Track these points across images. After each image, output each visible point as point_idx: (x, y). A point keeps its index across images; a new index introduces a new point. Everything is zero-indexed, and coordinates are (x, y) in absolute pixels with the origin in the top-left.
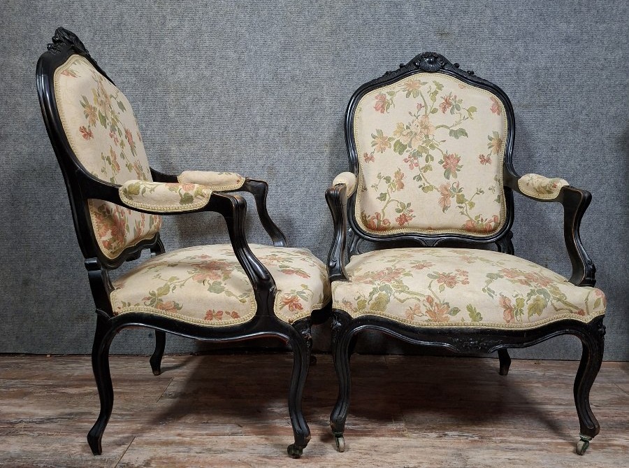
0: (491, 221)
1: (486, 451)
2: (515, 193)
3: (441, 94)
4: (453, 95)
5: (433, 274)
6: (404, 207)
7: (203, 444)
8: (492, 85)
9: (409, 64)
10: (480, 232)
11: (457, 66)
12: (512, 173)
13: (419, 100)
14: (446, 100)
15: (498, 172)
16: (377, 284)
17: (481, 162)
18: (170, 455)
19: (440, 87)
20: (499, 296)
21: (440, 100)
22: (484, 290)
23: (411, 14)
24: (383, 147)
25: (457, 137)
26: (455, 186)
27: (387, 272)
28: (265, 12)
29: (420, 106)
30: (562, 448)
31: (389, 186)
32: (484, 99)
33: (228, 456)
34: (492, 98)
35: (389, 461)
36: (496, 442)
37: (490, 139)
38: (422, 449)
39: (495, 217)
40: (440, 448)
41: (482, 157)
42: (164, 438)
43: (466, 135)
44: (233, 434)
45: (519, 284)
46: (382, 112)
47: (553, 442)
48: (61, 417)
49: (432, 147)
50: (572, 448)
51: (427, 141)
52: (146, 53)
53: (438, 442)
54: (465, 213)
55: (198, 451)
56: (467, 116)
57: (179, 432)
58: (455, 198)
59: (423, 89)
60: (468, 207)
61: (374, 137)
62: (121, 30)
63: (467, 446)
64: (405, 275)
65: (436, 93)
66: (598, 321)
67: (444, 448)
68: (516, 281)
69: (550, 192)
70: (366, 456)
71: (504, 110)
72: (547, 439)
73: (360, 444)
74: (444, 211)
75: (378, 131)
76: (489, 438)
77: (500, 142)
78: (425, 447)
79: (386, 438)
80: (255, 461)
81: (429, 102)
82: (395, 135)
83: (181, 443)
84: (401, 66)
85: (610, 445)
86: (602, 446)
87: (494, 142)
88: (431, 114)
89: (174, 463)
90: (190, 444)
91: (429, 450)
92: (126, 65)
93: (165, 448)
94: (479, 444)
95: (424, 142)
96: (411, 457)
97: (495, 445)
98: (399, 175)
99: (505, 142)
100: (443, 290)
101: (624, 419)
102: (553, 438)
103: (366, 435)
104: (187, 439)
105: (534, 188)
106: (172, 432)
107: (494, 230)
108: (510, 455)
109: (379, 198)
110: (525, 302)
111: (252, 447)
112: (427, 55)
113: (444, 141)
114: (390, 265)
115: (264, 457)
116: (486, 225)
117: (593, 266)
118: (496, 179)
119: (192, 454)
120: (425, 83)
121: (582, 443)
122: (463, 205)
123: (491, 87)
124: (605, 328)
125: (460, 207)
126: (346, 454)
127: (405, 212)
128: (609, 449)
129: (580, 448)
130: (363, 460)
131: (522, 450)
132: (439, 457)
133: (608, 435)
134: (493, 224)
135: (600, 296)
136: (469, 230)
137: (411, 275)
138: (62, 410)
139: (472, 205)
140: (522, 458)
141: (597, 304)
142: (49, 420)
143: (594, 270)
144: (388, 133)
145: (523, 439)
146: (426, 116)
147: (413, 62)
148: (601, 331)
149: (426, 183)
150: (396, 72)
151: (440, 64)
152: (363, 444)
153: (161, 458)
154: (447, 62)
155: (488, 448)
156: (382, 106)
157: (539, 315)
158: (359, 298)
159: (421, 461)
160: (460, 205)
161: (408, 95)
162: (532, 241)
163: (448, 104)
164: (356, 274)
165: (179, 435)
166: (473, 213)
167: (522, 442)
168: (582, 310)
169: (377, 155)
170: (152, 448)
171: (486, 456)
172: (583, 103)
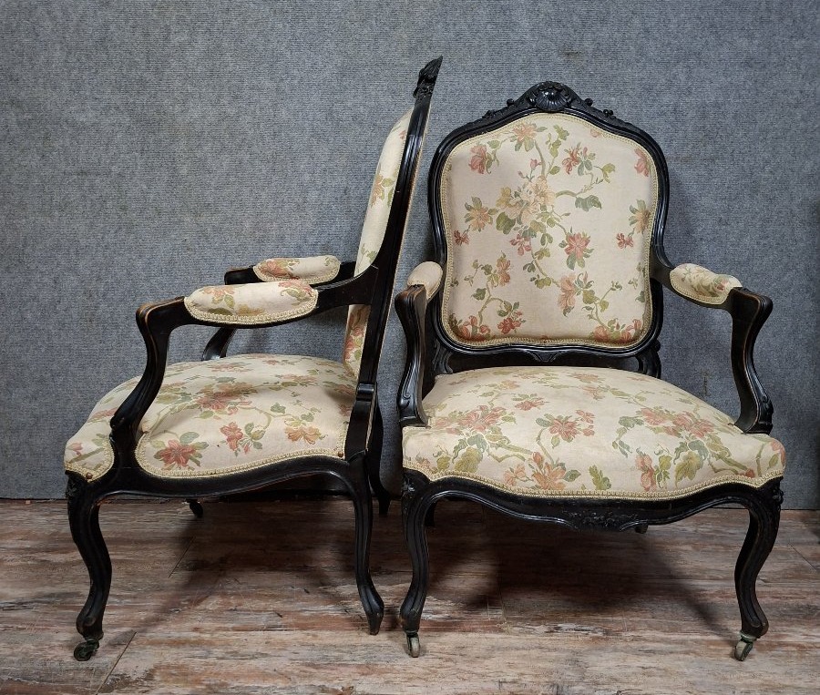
0: (629, 329)
1: (612, 655)
2: (665, 289)
3: (565, 145)
4: (582, 146)
5: (545, 418)
6: (509, 308)
7: (227, 644)
8: (638, 132)
9: (521, 99)
10: (615, 342)
11: (589, 102)
12: (662, 261)
13: (534, 154)
14: (572, 155)
15: (643, 258)
16: (467, 432)
17: (619, 244)
18: (181, 662)
19: (563, 134)
20: (635, 453)
21: (563, 155)
22: (614, 444)
23: (525, 23)
24: (481, 222)
25: (586, 208)
26: (581, 279)
27: (480, 413)
28: (314, 20)
29: (535, 163)
30: (715, 650)
31: (489, 279)
32: (625, 151)
33: (259, 663)
34: (637, 151)
35: (479, 671)
36: (626, 641)
37: (633, 211)
38: (524, 652)
39: (636, 321)
40: (549, 650)
41: (620, 237)
42: (175, 635)
43: (600, 205)
44: (270, 628)
45: (665, 434)
46: (481, 172)
47: (703, 640)
48: (38, 600)
49: (551, 223)
50: (729, 649)
51: (544, 214)
52: (142, 81)
53: (547, 641)
54: (595, 316)
55: (220, 656)
56: (601, 176)
57: (196, 624)
58: (581, 296)
59: (540, 138)
60: (599, 308)
61: (469, 208)
62: (106, 48)
63: (587, 647)
64: (504, 419)
65: (557, 144)
66: (774, 485)
67: (555, 650)
68: (659, 430)
69: (714, 294)
70: (449, 664)
71: (653, 168)
72: (696, 635)
73: (441, 644)
74: (565, 314)
75: (474, 200)
76: (617, 634)
77: (647, 214)
78: (530, 648)
79: (477, 635)
80: (297, 672)
81: (548, 158)
82: (498, 205)
83: (198, 643)
84: (510, 103)
85: (781, 645)
86: (771, 646)
87: (639, 215)
88: (550, 175)
89: (186, 675)
90: (210, 643)
91: (535, 653)
92: (117, 99)
93: (174, 650)
94: (603, 644)
95: (541, 215)
96: (510, 665)
97: (625, 644)
98: (504, 263)
99: (653, 215)
100: (558, 444)
101: (802, 602)
102: (705, 634)
103: (450, 630)
104: (206, 636)
105: (692, 286)
106: (188, 625)
107: (634, 340)
108: (645, 661)
109: (474, 296)
110: (672, 462)
111: (294, 649)
112: (547, 86)
113: (568, 215)
114: (484, 401)
115: (308, 665)
116: (623, 332)
117: (771, 405)
118: (639, 269)
119: (212, 660)
120: (542, 129)
121: (742, 645)
122: (592, 306)
123: (637, 134)
124: (782, 494)
125: (589, 309)
126: (421, 661)
127: (511, 315)
128: (779, 651)
129: (740, 652)
130: (443, 670)
131: (662, 652)
132: (548, 665)
133: (778, 628)
134: (633, 332)
135: (778, 451)
136: (599, 340)
137: (513, 420)
138: (40, 590)
139: (604, 305)
140: (661, 665)
141: (772, 463)
142: (21, 604)
143: (771, 410)
144: (489, 202)
145: (662, 635)
146: (543, 177)
147: (526, 97)
148: (777, 499)
149: (541, 275)
150: (502, 111)
151: (565, 100)
152: (445, 644)
153: (168, 667)
154: (575, 98)
155: (615, 650)
156: (481, 164)
157: (691, 478)
158: (439, 454)
159: (522, 671)
160: (588, 305)
161: (517, 148)
162: (687, 349)
163: (576, 161)
164: (438, 413)
165: (196, 629)
166: (605, 317)
167: (662, 640)
168: (752, 471)
169: (472, 235)
170: (157, 650)
171: (612, 664)
172: (766, 155)
